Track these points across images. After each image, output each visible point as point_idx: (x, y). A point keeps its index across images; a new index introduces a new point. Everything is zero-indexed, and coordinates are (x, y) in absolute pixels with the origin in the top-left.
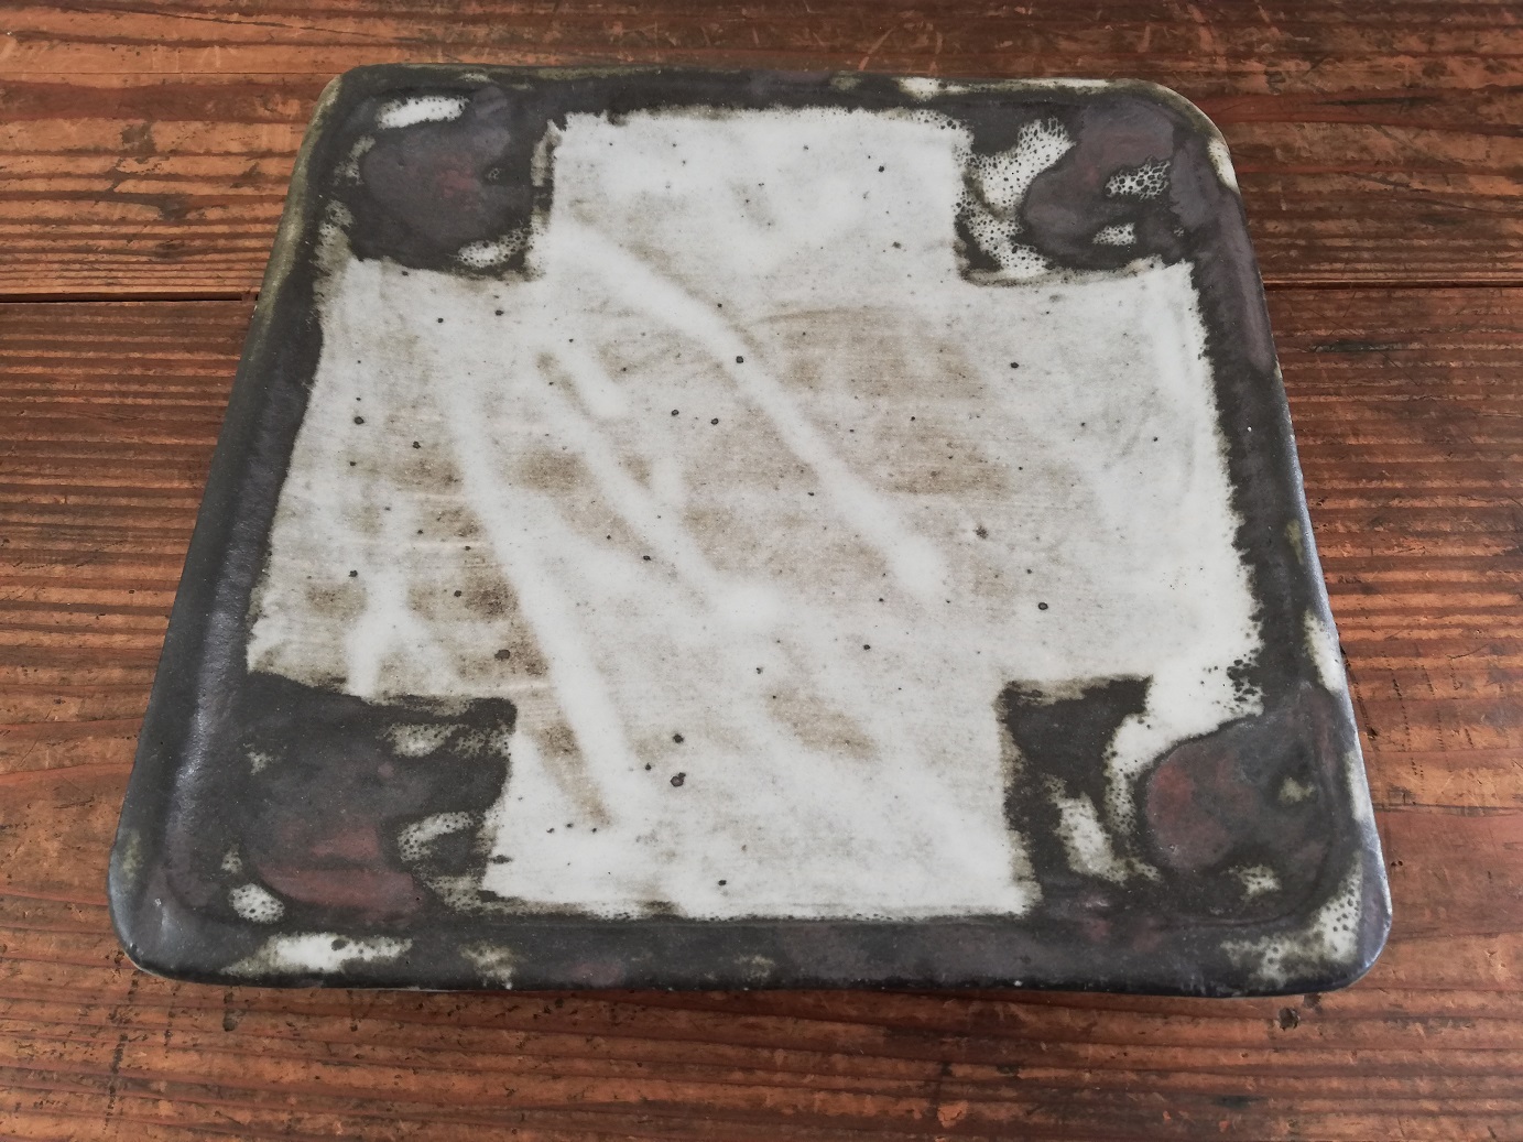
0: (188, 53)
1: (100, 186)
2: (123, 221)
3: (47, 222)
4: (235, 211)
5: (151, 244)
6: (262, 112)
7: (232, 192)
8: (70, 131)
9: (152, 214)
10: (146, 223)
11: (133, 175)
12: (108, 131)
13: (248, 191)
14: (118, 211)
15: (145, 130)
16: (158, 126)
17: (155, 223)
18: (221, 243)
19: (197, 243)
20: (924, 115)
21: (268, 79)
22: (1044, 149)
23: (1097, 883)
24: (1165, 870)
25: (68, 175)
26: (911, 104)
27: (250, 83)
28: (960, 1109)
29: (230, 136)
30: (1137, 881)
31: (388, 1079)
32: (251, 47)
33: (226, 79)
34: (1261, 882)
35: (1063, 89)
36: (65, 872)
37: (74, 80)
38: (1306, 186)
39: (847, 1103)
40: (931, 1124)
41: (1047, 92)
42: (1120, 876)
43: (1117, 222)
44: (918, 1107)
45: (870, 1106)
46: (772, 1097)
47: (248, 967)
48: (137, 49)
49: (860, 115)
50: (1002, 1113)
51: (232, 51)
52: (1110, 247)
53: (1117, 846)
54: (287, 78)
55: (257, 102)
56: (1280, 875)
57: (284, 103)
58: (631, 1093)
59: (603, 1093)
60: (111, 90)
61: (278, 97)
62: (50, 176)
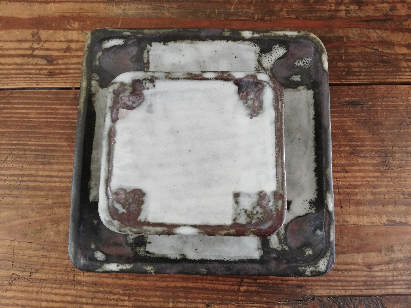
0: (45, 5)
1: (29, 52)
2: (37, 64)
3: (17, 64)
4: (66, 61)
5: (45, 72)
6: (68, 27)
7: (64, 54)
8: (17, 34)
9: (44, 62)
10: (43, 65)
11: (37, 49)
12: (27, 34)
13: (68, 54)
14: (35, 61)
15: (37, 33)
16: (41, 32)
17: (45, 65)
18: (64, 71)
19: (58, 71)
20: (248, 42)
21: (68, 15)
22: (279, 52)
23: (275, 250)
24: (290, 247)
25: (19, 49)
26: (244, 39)
27: (64, 16)
28: (245, 288)
29: (60, 35)
30: (283, 250)
31: (129, 282)
32: (62, 3)
33: (57, 15)
34: (309, 252)
35: (285, 36)
36: (56, 239)
37: (15, 15)
38: (351, 50)
39: (222, 287)
40: (239, 291)
41: (281, 36)
42: (280, 249)
43: (296, 74)
44: (236, 288)
45: (227, 287)
46: (207, 286)
47: (100, 270)
48: (30, 4)
49: (230, 43)
50: (253, 289)
51: (57, 5)
52: (294, 81)
53: (280, 242)
54: (74, 14)
55: (66, 23)
56: (313, 251)
57: (74, 23)
58: (179, 284)
59: (173, 285)
60: (25, 19)
61: (72, 21)
62: (15, 49)
